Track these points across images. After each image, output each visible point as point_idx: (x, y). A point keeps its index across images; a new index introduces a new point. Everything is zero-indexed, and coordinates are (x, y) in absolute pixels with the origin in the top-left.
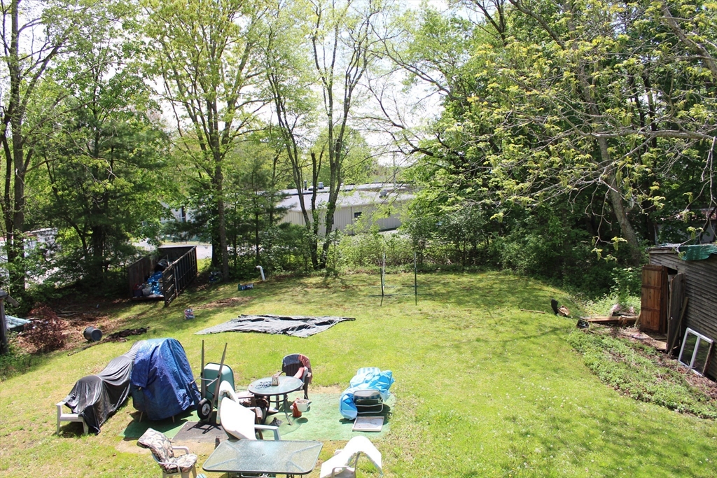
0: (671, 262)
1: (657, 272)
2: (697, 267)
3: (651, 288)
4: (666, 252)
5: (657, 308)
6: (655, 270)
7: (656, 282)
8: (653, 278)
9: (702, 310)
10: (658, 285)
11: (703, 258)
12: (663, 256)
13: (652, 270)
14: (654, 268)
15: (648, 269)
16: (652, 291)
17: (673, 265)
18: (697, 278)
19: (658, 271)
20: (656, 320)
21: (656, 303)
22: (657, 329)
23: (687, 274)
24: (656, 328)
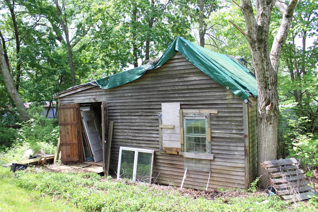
0: (86, 97)
1: (72, 110)
2: (121, 92)
3: (68, 124)
4: (80, 90)
5: (75, 141)
6: (70, 108)
7: (72, 118)
8: (69, 116)
9: (132, 128)
10: (74, 120)
11: (134, 79)
12: (76, 95)
13: (67, 108)
14: (69, 107)
15: (63, 109)
16: (69, 127)
17: (90, 99)
18: (123, 101)
19: (73, 108)
20: (76, 152)
21: (74, 136)
22: (78, 160)
23: (108, 102)
24: (76, 159)
